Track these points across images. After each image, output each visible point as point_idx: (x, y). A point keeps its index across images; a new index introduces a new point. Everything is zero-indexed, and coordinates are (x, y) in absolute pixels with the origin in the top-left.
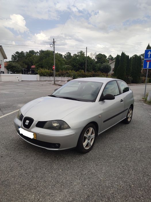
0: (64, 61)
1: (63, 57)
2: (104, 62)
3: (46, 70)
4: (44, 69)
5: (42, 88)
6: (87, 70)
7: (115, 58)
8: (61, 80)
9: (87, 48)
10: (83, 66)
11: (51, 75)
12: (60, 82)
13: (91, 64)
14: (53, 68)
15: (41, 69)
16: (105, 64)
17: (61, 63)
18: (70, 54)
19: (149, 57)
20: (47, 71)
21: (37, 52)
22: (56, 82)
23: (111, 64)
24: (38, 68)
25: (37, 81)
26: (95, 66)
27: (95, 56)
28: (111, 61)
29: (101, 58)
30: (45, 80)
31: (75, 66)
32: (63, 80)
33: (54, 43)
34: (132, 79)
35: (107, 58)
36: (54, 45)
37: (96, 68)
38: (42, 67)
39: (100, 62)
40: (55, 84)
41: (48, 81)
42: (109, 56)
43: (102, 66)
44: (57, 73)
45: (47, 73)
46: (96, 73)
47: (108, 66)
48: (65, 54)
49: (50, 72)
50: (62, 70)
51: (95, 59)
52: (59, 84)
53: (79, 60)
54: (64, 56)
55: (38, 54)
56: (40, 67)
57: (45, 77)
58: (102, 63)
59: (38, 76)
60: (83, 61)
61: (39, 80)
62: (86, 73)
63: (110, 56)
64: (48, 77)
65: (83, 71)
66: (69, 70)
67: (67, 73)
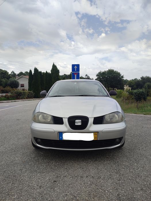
2: (10, 78)
7: (18, 74)
19: (76, 70)
23: (18, 79)
28: (18, 76)
29: (6, 73)
35: (9, 74)
37: (2, 83)
42: (11, 73)
43: (9, 82)
47: (16, 81)
63: (13, 72)
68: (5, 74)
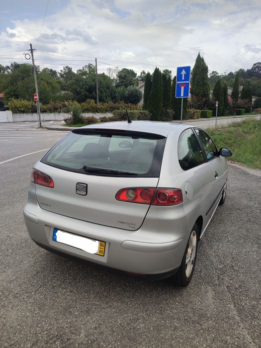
0: (60, 83)
1: (58, 75)
2: (130, 85)
3: (23, 102)
4: (21, 100)
5: (15, 136)
6: (101, 100)
8: (54, 119)
9: (96, 60)
10: (94, 93)
11: (34, 111)
12: (52, 122)
13: (108, 88)
14: (35, 97)
15: (15, 100)
16: (131, 88)
17: (53, 88)
18: (70, 69)
19: (183, 79)
20: (25, 102)
21: (8, 67)
22: (43, 124)
23: (141, 87)
24: (8, 97)
25: (9, 122)
26: (115, 93)
27: (116, 73)
28: (142, 82)
30: (23, 119)
31: (78, 93)
32: (57, 119)
33: (32, 52)
34: (174, 113)
35: (137, 76)
36: (32, 55)
37: (116, 95)
38: (17, 97)
39: (122, 85)
40: (41, 127)
41: (30, 121)
42: (141, 74)
43: (128, 92)
44: (45, 107)
45: (26, 107)
46: (116, 105)
47: (137, 91)
48: (61, 71)
49: (32, 106)
50: (54, 100)
51: (116, 78)
52: (48, 127)
53: (86, 82)
54: (60, 74)
55: (9, 71)
56: (12, 96)
57: (22, 115)
58: (126, 86)
59: (9, 113)
60: (93, 83)
61: (11, 121)
62: (99, 105)
63: (144, 72)
64: (29, 114)
65: (93, 101)
66: (67, 100)
67: (65, 106)
68: (125, 79)
